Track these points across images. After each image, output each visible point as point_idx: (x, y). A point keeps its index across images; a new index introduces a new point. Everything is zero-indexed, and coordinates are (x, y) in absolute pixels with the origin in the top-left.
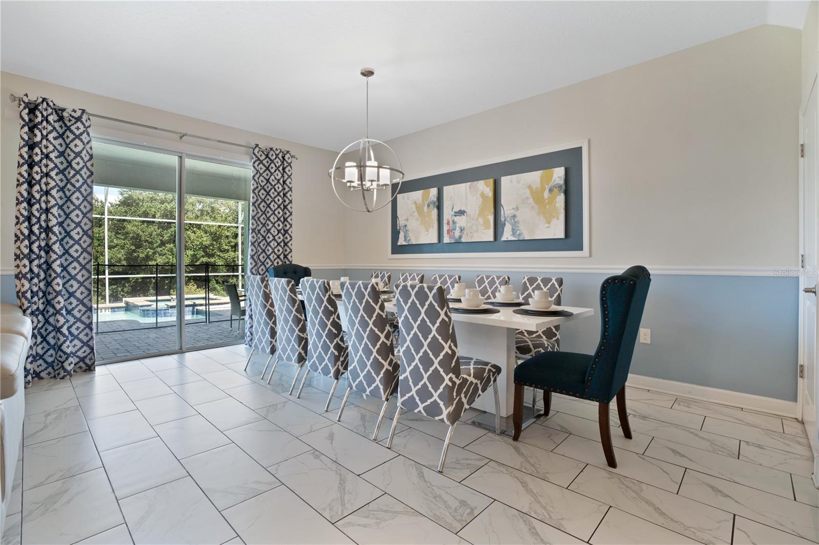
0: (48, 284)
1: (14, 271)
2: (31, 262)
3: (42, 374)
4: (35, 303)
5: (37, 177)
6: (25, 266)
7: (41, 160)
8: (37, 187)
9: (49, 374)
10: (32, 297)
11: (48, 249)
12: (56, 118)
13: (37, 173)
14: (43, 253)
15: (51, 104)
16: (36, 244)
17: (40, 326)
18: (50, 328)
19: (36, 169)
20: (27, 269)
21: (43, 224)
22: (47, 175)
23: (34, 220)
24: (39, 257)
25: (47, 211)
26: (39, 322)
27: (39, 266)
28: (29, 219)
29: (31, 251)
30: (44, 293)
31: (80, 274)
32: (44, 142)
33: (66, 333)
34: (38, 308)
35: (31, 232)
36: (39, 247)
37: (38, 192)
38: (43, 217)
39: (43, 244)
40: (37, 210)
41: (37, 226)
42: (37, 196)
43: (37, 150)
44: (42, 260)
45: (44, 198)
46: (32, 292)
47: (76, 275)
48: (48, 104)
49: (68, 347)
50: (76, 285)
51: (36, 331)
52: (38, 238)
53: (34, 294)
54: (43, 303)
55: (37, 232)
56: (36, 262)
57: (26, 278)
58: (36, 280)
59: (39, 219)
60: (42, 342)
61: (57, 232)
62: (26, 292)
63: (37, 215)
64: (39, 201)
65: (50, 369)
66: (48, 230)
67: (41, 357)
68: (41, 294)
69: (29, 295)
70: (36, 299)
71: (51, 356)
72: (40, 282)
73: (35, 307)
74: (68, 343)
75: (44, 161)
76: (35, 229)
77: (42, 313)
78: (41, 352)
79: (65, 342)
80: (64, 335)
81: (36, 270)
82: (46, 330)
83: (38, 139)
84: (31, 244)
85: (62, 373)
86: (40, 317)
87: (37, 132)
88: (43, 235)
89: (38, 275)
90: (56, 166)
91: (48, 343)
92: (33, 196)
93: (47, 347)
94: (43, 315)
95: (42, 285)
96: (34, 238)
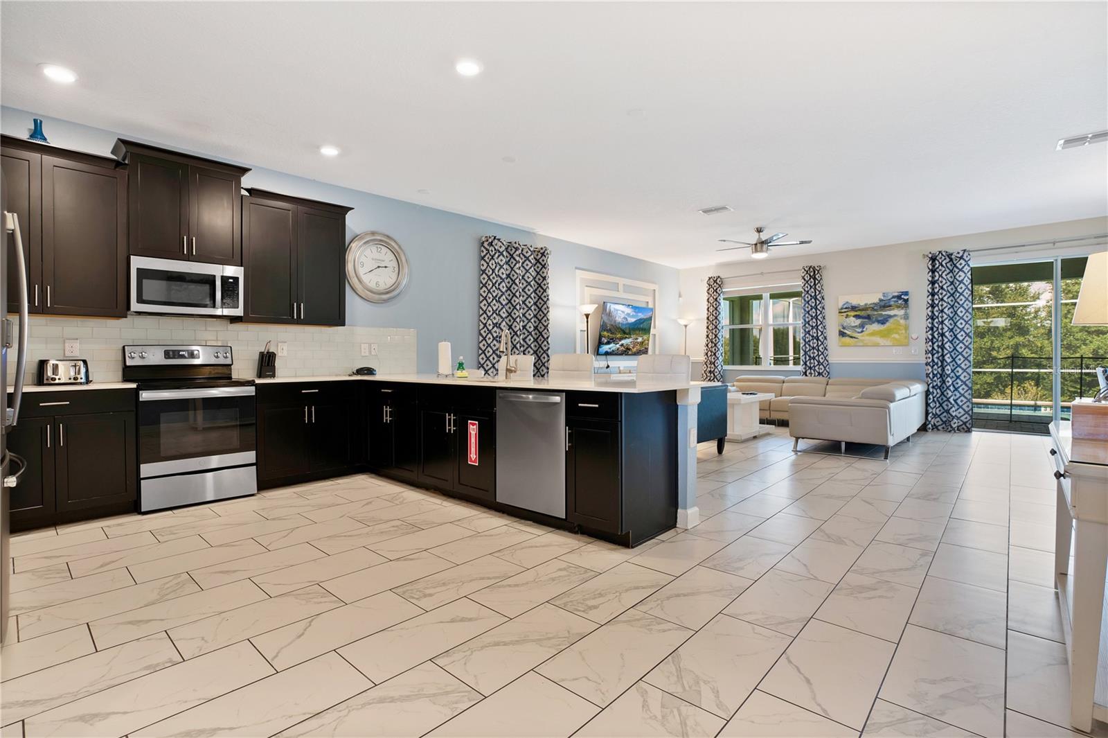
0: (943, 370)
1: (925, 362)
2: (933, 355)
3: (939, 428)
4: (935, 381)
5: (937, 302)
6: (929, 358)
7: (938, 291)
8: (936, 308)
9: (943, 428)
10: (933, 377)
11: (942, 347)
12: (948, 260)
13: (936, 299)
14: (940, 350)
15: (944, 253)
16: (936, 344)
17: (938, 396)
18: (945, 399)
19: (936, 297)
20: (931, 359)
21: (940, 331)
22: (942, 300)
23: (935, 329)
24: (938, 352)
25: (942, 323)
26: (937, 393)
27: (938, 358)
28: (932, 329)
29: (933, 349)
30: (941, 375)
31: (964, 364)
32: (940, 279)
33: (953, 402)
34: (937, 385)
35: (933, 337)
36: (938, 346)
37: (937, 311)
38: (940, 327)
39: (940, 344)
40: (937, 323)
41: (937, 333)
42: (937, 314)
43: (936, 285)
44: (940, 354)
45: (940, 315)
46: (933, 374)
47: (961, 364)
48: (942, 255)
49: (953, 412)
50: (961, 371)
51: (935, 399)
52: (937, 340)
53: (935, 375)
54: (940, 382)
55: (936, 336)
56: (936, 356)
57: (930, 365)
58: (936, 367)
59: (938, 328)
60: (939, 407)
61: (948, 336)
62: (930, 374)
63: (937, 325)
64: (937, 317)
65: (944, 425)
66: (943, 335)
67: (939, 416)
68: (939, 376)
69: (931, 376)
70: (935, 378)
71: (945, 417)
72: (938, 368)
73: (935, 384)
74: (953, 409)
75: (940, 291)
76: (936, 334)
77: (939, 388)
78: (939, 413)
79: (951, 408)
80: (951, 404)
81: (936, 360)
82: (942, 399)
83: (936, 278)
84: (933, 344)
85: (950, 429)
86: (938, 390)
87: (936, 274)
88: (940, 338)
89: (937, 364)
91: (943, 408)
92: (935, 315)
93: (942, 411)
94: (940, 389)
95: (939, 370)
96: (935, 340)
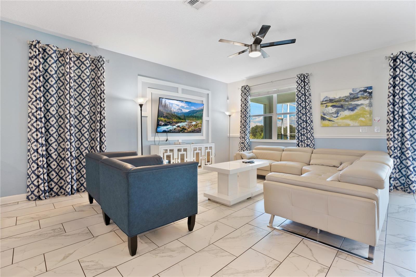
0: (403, 144)
1: (386, 137)
2: (394, 133)
3: (398, 188)
4: (396, 153)
5: (397, 92)
6: (391, 135)
7: (399, 83)
8: (397, 97)
9: (402, 189)
10: (394, 150)
11: (403, 126)
12: (407, 58)
13: (397, 90)
14: (400, 129)
15: (405, 53)
16: (397, 124)
17: (398, 164)
18: (403, 166)
19: (397, 87)
20: (392, 136)
21: (401, 114)
22: (403, 89)
23: (396, 113)
24: (398, 130)
25: (403, 107)
26: (397, 162)
27: (398, 135)
28: (393, 112)
29: (394, 127)
30: (400, 148)
32: (401, 73)
33: (412, 170)
34: (397, 155)
35: (394, 118)
36: (398, 126)
37: (398, 99)
38: (401, 111)
39: (400, 124)
40: (398, 108)
41: (397, 115)
42: (397, 101)
43: (398, 79)
44: (400, 132)
45: (401, 101)
46: (394, 147)
48: (403, 54)
49: (413, 177)
51: (396, 166)
52: (398, 121)
53: (395, 148)
54: (400, 153)
55: (397, 118)
56: (397, 133)
57: (392, 141)
58: (396, 142)
59: (398, 112)
60: (398, 172)
61: (408, 118)
62: (391, 147)
63: (397, 110)
64: (398, 103)
65: (402, 186)
66: (403, 117)
67: (398, 179)
68: (399, 149)
69: (393, 148)
70: (396, 151)
71: (403, 180)
72: (398, 142)
73: (396, 155)
74: (413, 175)
75: (401, 83)
76: (396, 117)
77: (399, 158)
78: (398, 177)
79: (411, 174)
80: (411, 171)
81: (396, 137)
82: (401, 166)
83: (398, 73)
84: (394, 124)
85: (409, 191)
86: (398, 160)
87: (397, 70)
88: (400, 120)
89: (397, 139)
90: (408, 84)
91: (402, 173)
92: (395, 101)
93: (401, 175)
94: (400, 159)
95: (399, 144)
96: (395, 121)
